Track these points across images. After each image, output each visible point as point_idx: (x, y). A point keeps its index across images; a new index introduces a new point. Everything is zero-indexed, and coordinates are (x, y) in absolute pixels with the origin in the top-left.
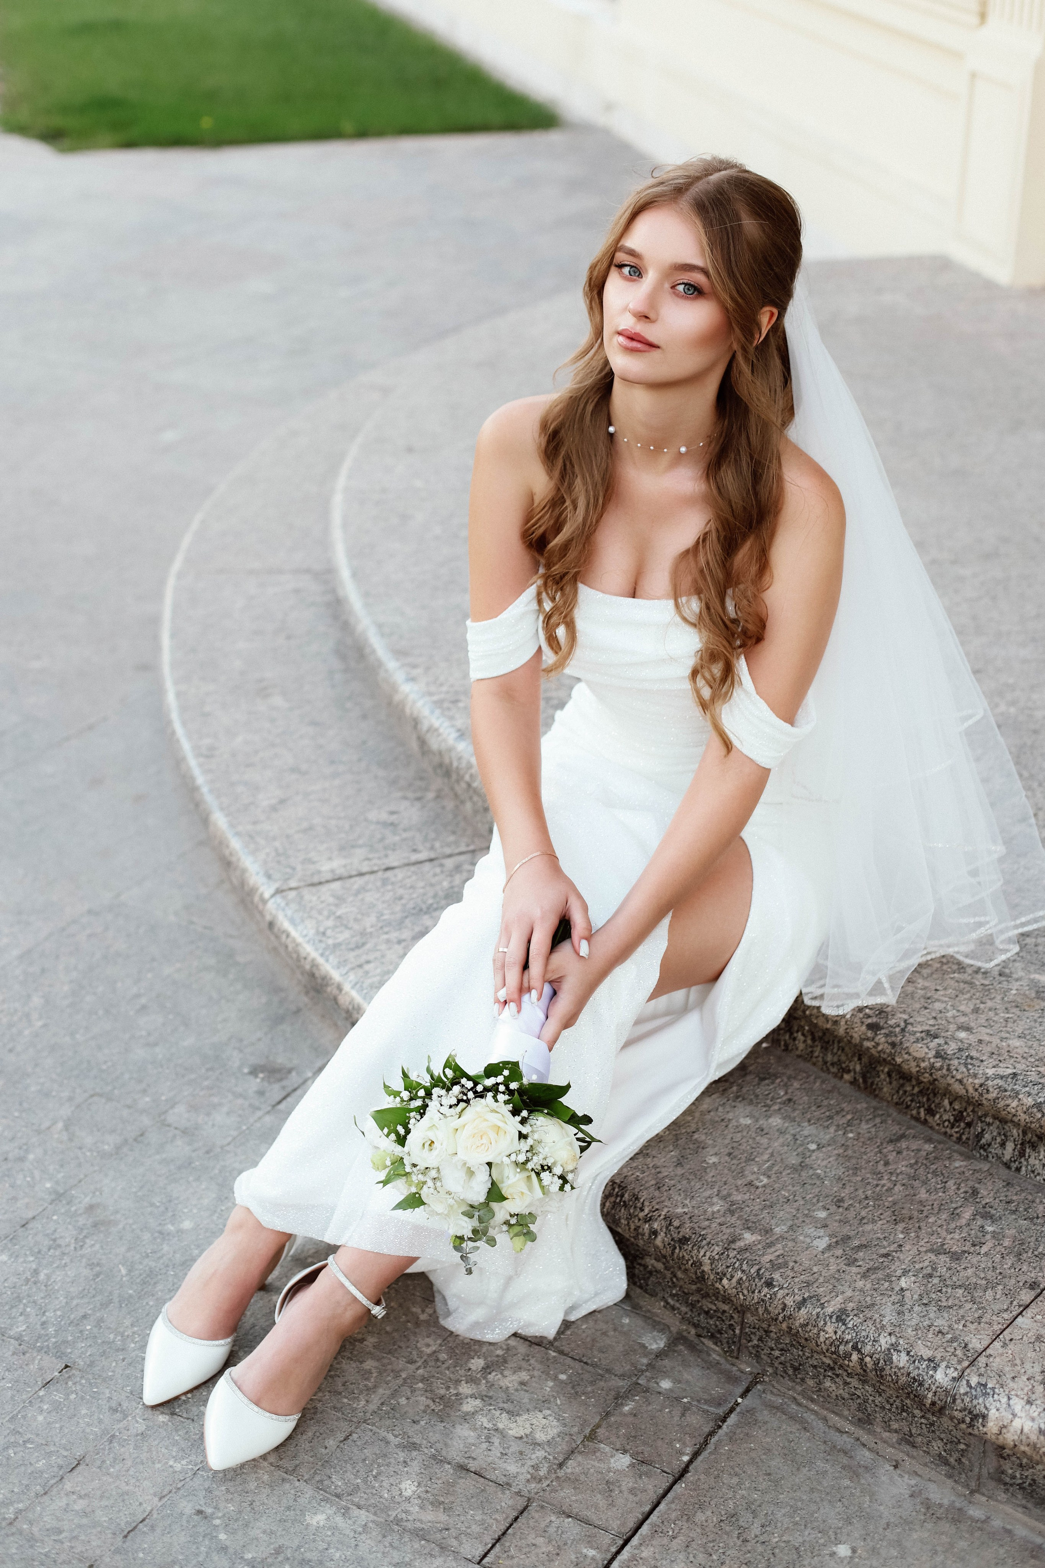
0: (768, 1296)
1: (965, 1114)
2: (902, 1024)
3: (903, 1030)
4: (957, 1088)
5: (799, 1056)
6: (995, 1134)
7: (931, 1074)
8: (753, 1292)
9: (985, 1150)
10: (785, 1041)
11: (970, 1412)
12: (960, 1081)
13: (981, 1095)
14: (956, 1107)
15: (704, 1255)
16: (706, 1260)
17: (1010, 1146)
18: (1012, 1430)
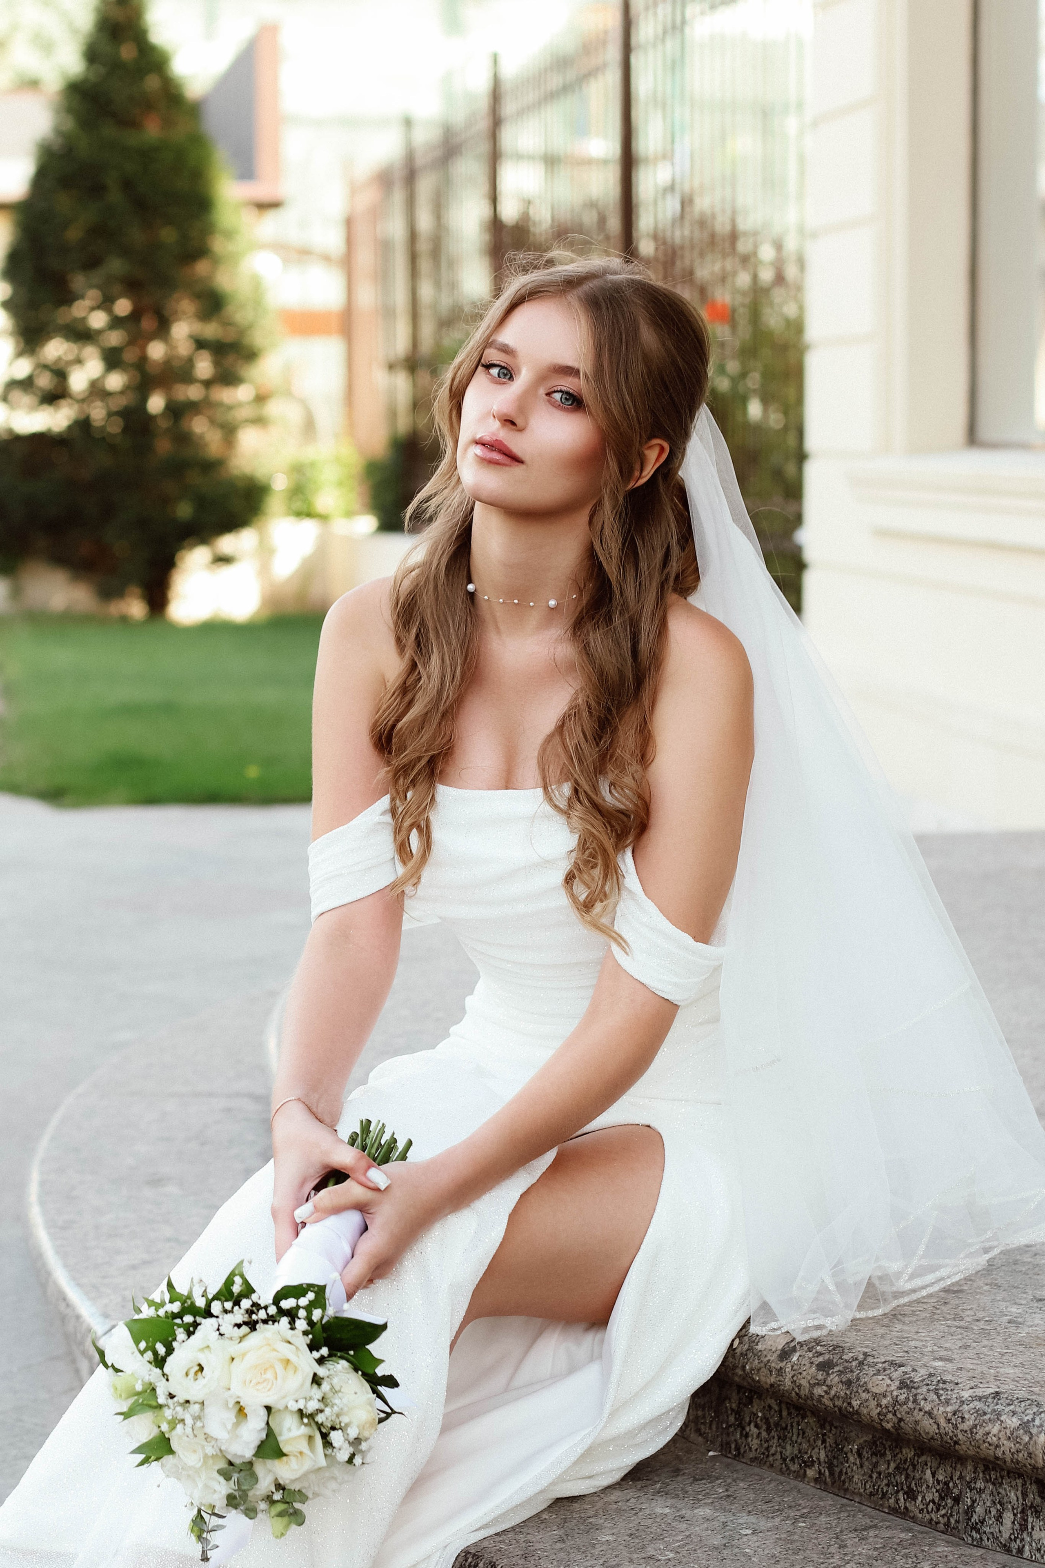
1: (951, 1485)
3: (861, 1363)
4: (927, 1426)
5: (753, 1460)
6: (988, 1504)
7: (895, 1414)
9: (978, 1531)
10: (736, 1441)
12: (930, 1414)
13: (955, 1427)
14: (941, 1478)
17: (1008, 1517)
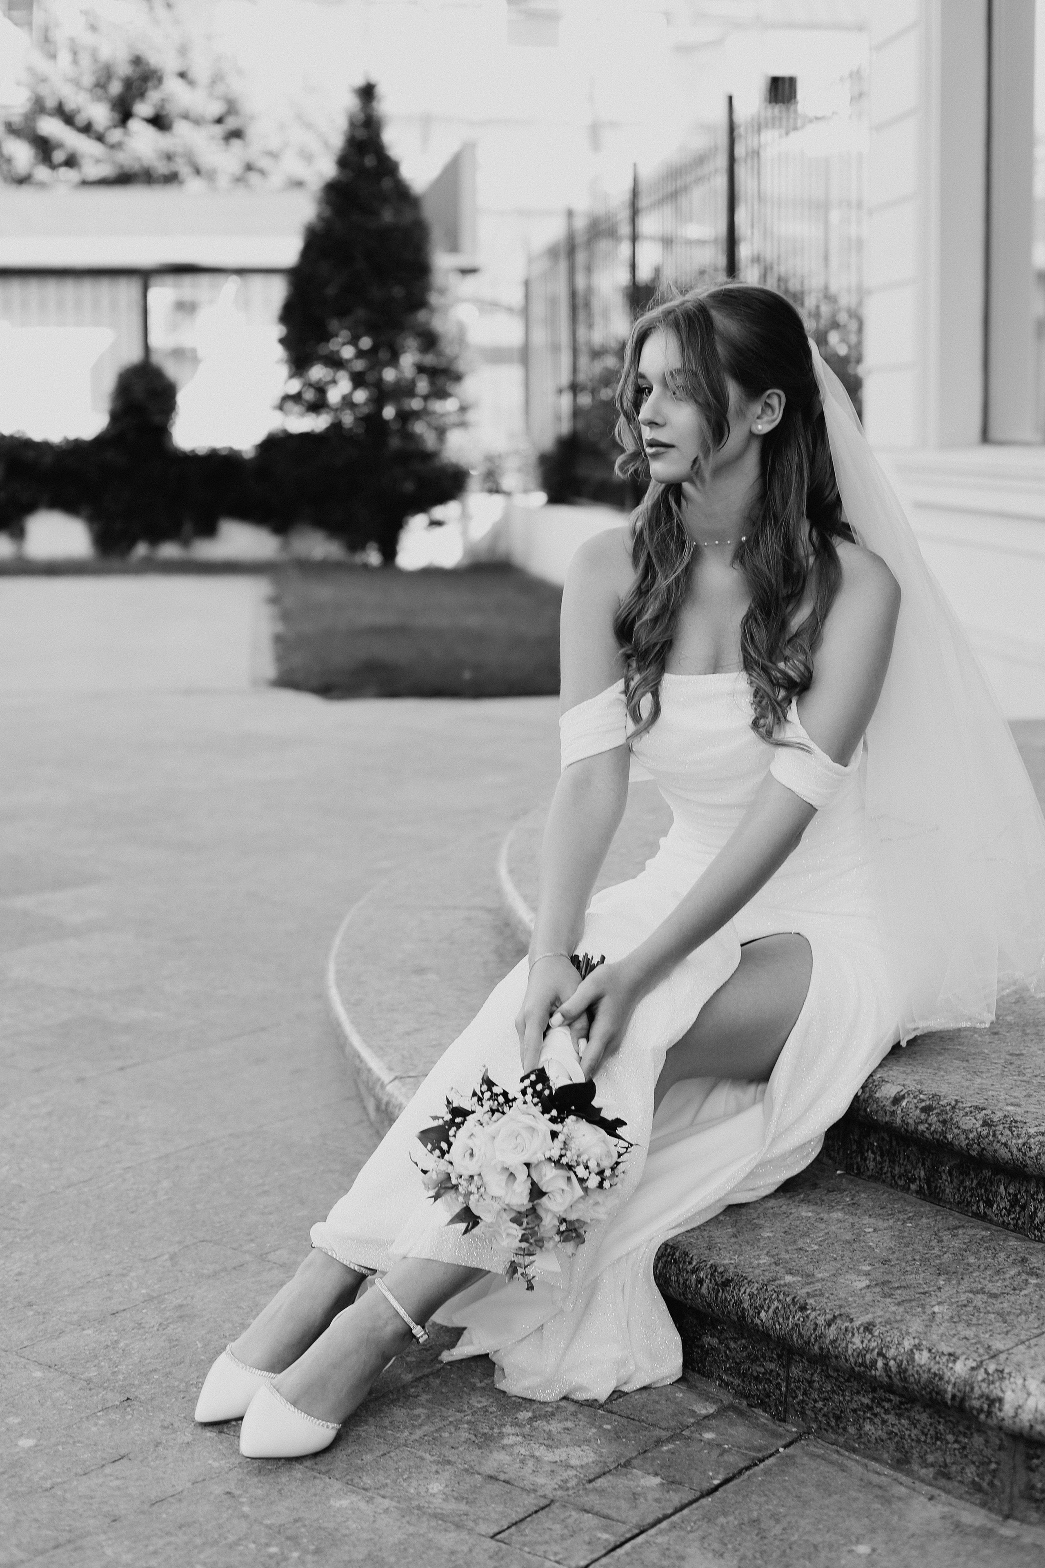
0: (802, 1319)
1: (1019, 1196)
2: (953, 1103)
3: (954, 1107)
4: (1003, 1152)
5: (869, 1177)
7: (979, 1145)
8: (788, 1319)
9: (1039, 1230)
10: (857, 1163)
11: (988, 1398)
12: (1005, 1145)
13: (1024, 1154)
14: (1011, 1191)
15: (745, 1293)
16: (747, 1297)
18: (1027, 1408)
